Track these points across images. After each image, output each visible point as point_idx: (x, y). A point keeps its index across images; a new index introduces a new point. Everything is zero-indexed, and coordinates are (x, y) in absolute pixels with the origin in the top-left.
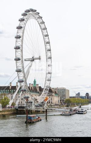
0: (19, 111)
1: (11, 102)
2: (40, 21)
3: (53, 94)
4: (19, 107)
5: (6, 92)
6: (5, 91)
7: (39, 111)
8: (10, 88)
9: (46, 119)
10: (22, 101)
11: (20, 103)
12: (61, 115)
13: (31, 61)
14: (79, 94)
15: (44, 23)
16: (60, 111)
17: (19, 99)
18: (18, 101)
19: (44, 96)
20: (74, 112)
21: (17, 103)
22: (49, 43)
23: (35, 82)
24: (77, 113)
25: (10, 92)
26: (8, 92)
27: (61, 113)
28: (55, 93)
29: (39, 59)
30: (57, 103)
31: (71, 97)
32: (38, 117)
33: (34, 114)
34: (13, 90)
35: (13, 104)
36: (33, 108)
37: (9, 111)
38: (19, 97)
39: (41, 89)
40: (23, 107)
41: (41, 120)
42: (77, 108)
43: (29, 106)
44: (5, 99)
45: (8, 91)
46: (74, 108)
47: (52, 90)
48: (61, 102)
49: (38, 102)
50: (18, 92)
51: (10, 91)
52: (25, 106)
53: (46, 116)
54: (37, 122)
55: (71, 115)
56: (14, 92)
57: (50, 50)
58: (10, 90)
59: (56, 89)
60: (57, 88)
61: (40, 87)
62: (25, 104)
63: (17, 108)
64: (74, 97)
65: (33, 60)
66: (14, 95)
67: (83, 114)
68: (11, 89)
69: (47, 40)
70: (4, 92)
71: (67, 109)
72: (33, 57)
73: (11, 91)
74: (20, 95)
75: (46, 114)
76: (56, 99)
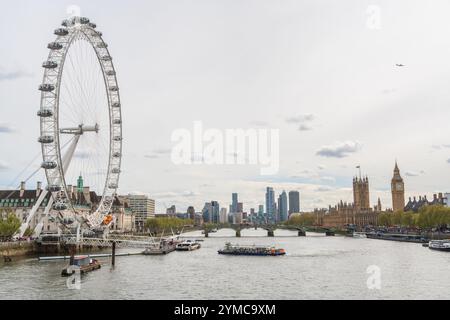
0: (43, 249)
1: (24, 227)
2: (97, 40)
3: (122, 209)
4: (44, 239)
5: (11, 205)
6: (7, 201)
7: (91, 247)
8: (21, 195)
9: (113, 263)
10: (51, 224)
11: (46, 228)
12: (143, 254)
13: (76, 134)
14: (173, 208)
15: (105, 46)
16: (140, 246)
17: (43, 219)
18: (40, 225)
19: (104, 210)
20: (171, 247)
21: (38, 230)
22: (117, 89)
23: (80, 181)
24: (176, 249)
25: (20, 205)
26: (15, 205)
27: (144, 250)
28: (126, 206)
29: (96, 129)
30: (129, 229)
31: (157, 216)
32: (94, 261)
33: (80, 252)
34: (28, 200)
35: (28, 233)
36: (78, 240)
37: (20, 247)
38: (43, 215)
39: (95, 198)
40: (56, 239)
41: (99, 267)
42: (174, 237)
43: (69, 236)
44: (11, 220)
45: (17, 201)
46: (169, 239)
47: (120, 199)
48: (138, 227)
49: (89, 226)
50: (41, 205)
51: (20, 201)
52: (59, 235)
53: (114, 256)
54: (90, 271)
55: (164, 253)
56: (31, 205)
57: (118, 105)
58: (20, 199)
59: (127, 197)
60: (129, 195)
61: (93, 194)
62: (60, 231)
63: (39, 241)
64: (163, 216)
65: (81, 133)
66: (32, 212)
67: (187, 250)
68: (25, 197)
69: (112, 83)
70: (6, 205)
71: (156, 240)
72: (80, 126)
73: (23, 200)
74: (46, 212)
75: (114, 253)
76: (127, 220)
